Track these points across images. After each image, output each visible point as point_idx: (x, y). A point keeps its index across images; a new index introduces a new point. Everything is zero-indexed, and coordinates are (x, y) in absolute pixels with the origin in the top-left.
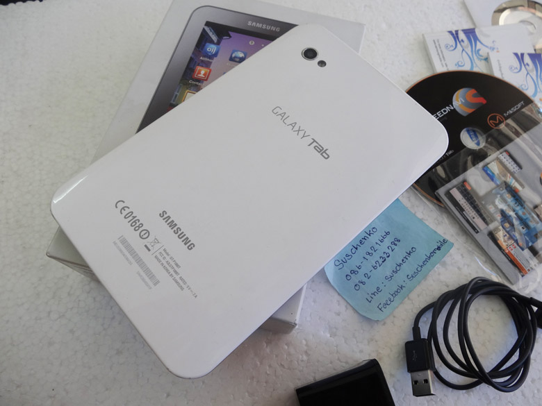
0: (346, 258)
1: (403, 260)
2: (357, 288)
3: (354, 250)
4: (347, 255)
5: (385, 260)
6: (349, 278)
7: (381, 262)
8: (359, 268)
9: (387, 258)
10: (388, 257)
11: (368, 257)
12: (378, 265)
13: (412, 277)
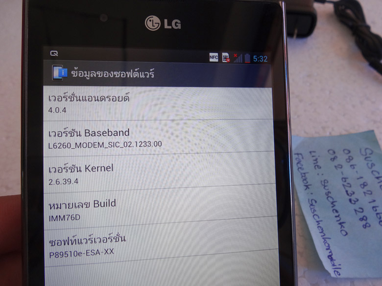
0: (370, 163)
1: (337, 211)
2: (331, 152)
3: (377, 175)
4: (373, 165)
5: (348, 194)
6: (346, 152)
7: (347, 189)
8: (353, 166)
9: (349, 197)
10: (350, 200)
11: (362, 181)
12: (345, 184)
13: (312, 205)
